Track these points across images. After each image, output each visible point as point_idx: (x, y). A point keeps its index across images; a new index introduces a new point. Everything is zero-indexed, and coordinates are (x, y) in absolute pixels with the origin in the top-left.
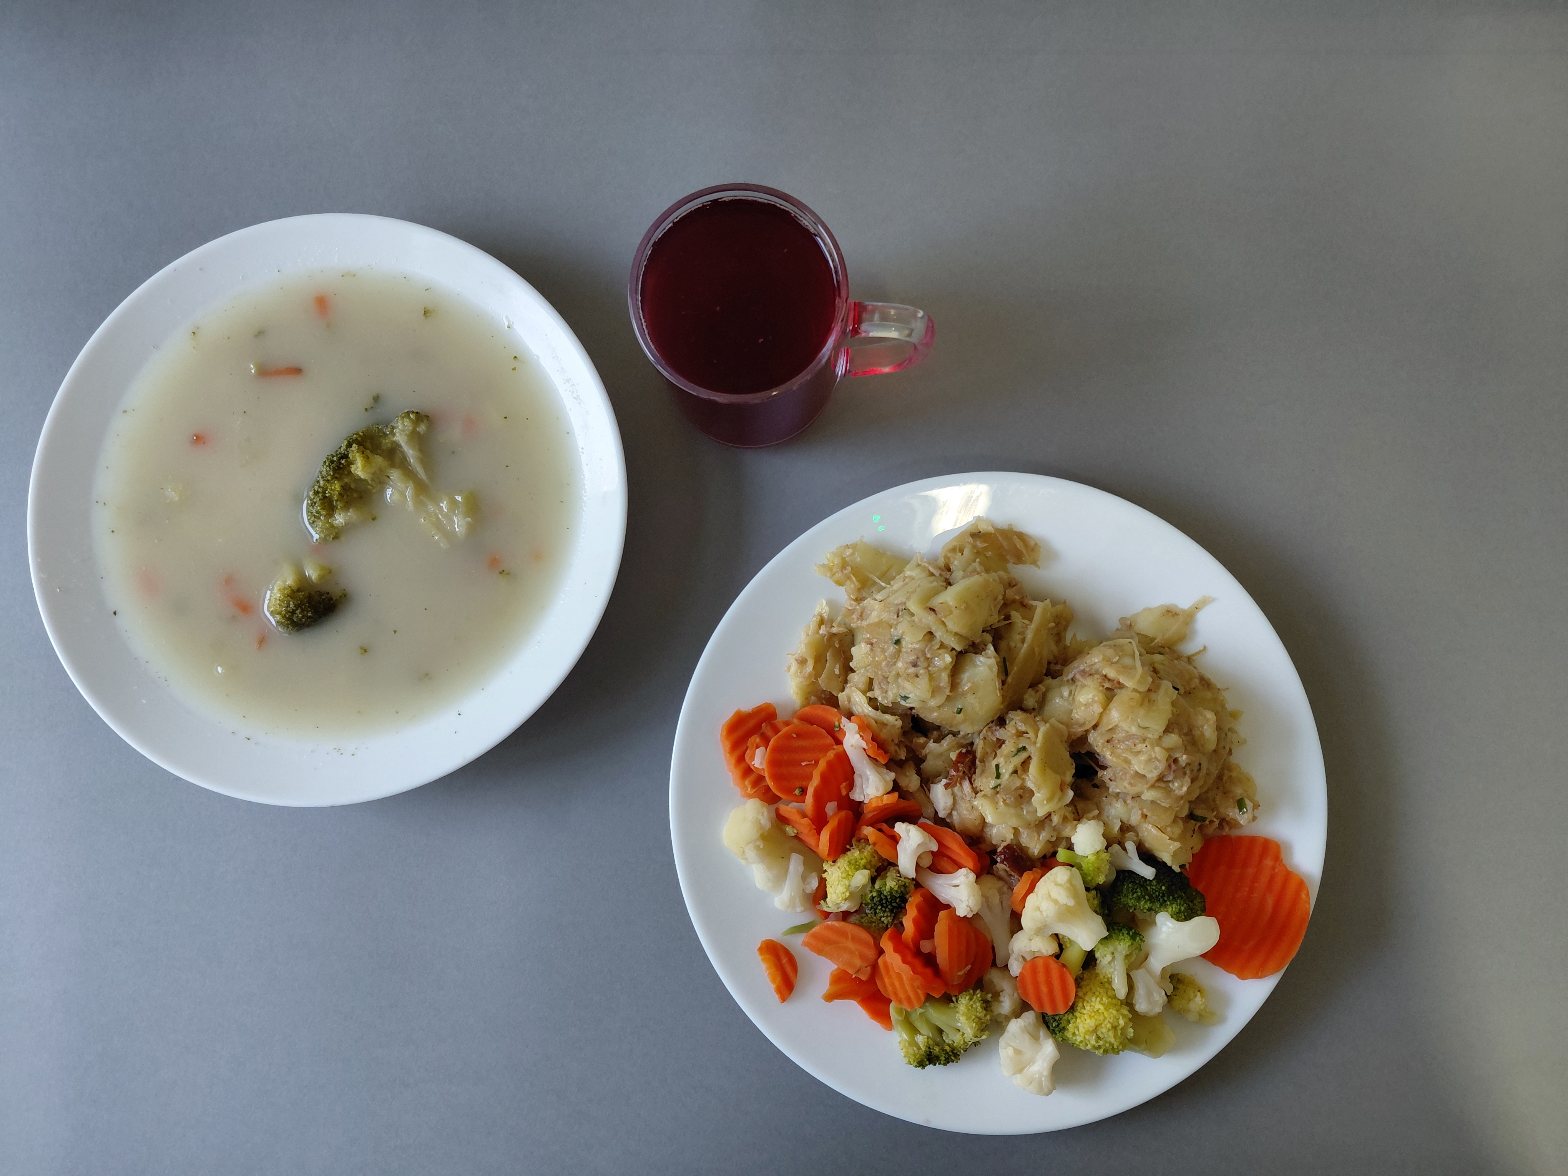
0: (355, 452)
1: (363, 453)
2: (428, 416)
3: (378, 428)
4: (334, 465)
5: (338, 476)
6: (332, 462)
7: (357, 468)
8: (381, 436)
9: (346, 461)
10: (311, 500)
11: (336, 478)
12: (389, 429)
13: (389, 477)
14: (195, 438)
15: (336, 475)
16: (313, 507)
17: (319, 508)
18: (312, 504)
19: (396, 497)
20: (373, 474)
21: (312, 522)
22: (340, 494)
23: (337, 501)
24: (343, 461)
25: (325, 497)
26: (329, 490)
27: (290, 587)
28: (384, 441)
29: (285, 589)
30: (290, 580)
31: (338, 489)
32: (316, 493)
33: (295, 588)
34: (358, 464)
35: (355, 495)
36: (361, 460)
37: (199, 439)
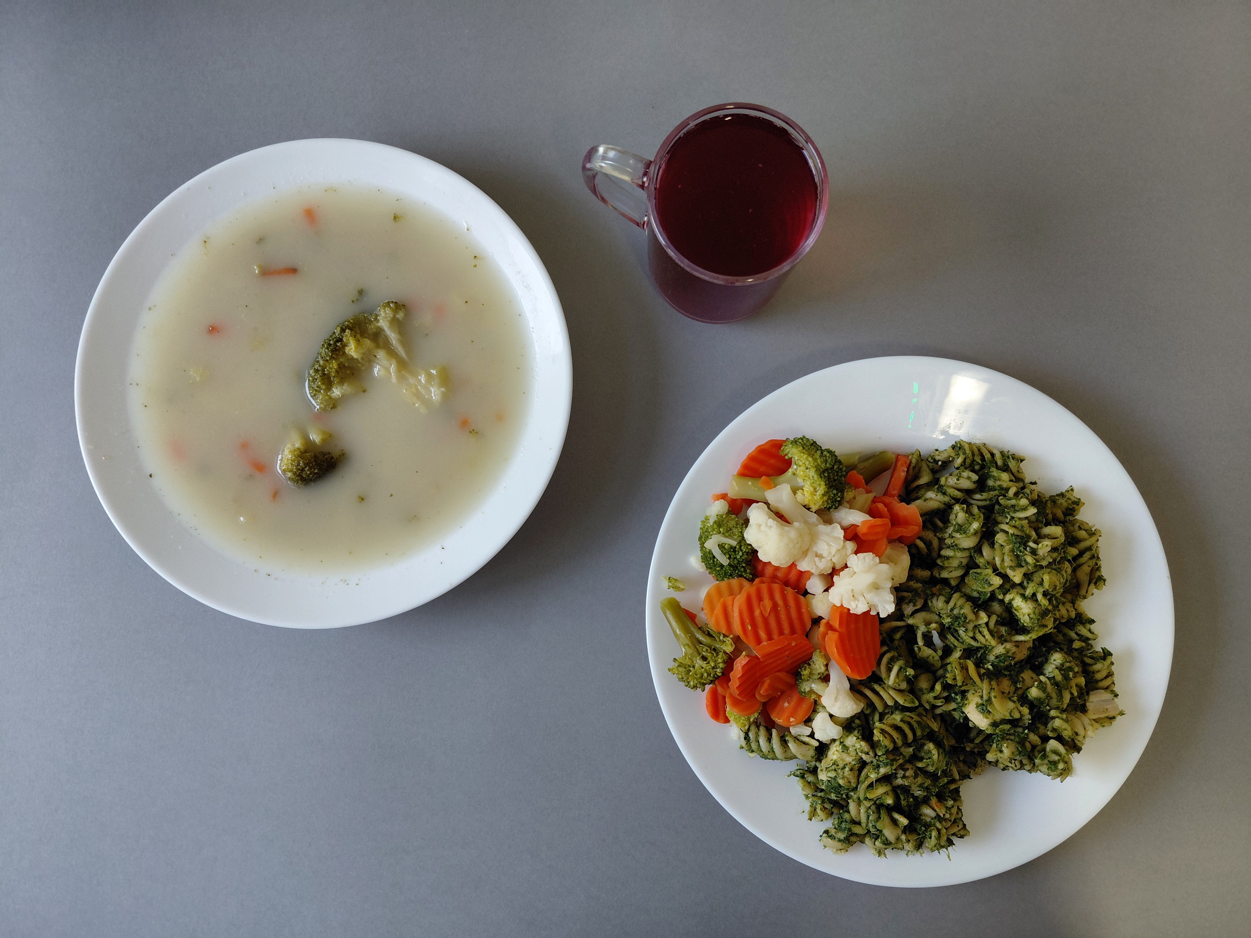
0: (349, 336)
1: (355, 337)
2: (404, 305)
3: (364, 316)
4: (332, 347)
5: (335, 357)
6: (330, 345)
7: (351, 349)
8: (367, 323)
9: (341, 344)
10: (312, 377)
11: (333, 358)
12: (374, 317)
13: (375, 356)
14: (211, 328)
15: (334, 356)
16: (314, 383)
17: (319, 383)
18: (313, 380)
19: (383, 373)
20: (363, 354)
21: (313, 395)
22: (337, 371)
23: (334, 377)
24: (339, 344)
25: (324, 374)
26: (328, 368)
27: (299, 449)
28: (370, 327)
29: (295, 450)
30: (298, 444)
31: (336, 368)
32: (317, 371)
33: (302, 450)
34: (351, 345)
35: (348, 372)
36: (354, 343)
37: (213, 330)
